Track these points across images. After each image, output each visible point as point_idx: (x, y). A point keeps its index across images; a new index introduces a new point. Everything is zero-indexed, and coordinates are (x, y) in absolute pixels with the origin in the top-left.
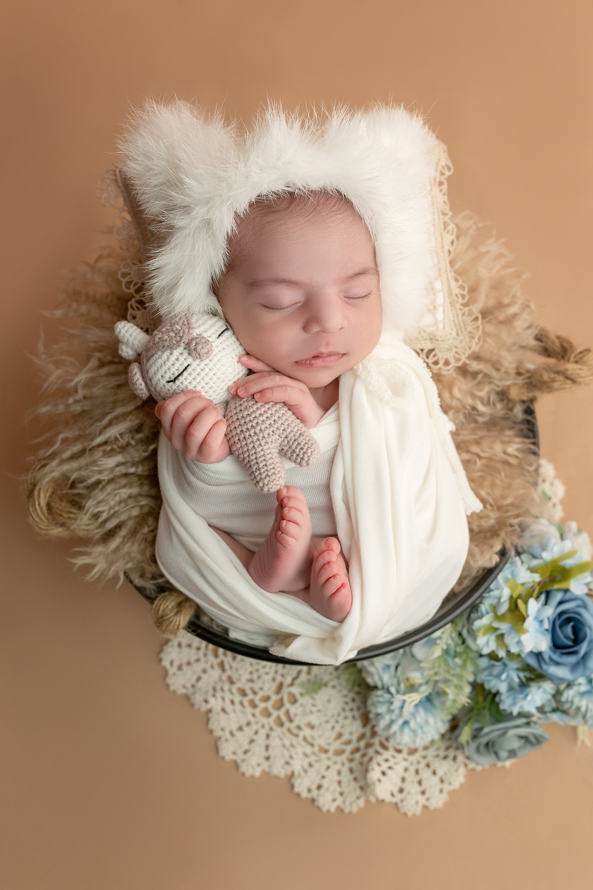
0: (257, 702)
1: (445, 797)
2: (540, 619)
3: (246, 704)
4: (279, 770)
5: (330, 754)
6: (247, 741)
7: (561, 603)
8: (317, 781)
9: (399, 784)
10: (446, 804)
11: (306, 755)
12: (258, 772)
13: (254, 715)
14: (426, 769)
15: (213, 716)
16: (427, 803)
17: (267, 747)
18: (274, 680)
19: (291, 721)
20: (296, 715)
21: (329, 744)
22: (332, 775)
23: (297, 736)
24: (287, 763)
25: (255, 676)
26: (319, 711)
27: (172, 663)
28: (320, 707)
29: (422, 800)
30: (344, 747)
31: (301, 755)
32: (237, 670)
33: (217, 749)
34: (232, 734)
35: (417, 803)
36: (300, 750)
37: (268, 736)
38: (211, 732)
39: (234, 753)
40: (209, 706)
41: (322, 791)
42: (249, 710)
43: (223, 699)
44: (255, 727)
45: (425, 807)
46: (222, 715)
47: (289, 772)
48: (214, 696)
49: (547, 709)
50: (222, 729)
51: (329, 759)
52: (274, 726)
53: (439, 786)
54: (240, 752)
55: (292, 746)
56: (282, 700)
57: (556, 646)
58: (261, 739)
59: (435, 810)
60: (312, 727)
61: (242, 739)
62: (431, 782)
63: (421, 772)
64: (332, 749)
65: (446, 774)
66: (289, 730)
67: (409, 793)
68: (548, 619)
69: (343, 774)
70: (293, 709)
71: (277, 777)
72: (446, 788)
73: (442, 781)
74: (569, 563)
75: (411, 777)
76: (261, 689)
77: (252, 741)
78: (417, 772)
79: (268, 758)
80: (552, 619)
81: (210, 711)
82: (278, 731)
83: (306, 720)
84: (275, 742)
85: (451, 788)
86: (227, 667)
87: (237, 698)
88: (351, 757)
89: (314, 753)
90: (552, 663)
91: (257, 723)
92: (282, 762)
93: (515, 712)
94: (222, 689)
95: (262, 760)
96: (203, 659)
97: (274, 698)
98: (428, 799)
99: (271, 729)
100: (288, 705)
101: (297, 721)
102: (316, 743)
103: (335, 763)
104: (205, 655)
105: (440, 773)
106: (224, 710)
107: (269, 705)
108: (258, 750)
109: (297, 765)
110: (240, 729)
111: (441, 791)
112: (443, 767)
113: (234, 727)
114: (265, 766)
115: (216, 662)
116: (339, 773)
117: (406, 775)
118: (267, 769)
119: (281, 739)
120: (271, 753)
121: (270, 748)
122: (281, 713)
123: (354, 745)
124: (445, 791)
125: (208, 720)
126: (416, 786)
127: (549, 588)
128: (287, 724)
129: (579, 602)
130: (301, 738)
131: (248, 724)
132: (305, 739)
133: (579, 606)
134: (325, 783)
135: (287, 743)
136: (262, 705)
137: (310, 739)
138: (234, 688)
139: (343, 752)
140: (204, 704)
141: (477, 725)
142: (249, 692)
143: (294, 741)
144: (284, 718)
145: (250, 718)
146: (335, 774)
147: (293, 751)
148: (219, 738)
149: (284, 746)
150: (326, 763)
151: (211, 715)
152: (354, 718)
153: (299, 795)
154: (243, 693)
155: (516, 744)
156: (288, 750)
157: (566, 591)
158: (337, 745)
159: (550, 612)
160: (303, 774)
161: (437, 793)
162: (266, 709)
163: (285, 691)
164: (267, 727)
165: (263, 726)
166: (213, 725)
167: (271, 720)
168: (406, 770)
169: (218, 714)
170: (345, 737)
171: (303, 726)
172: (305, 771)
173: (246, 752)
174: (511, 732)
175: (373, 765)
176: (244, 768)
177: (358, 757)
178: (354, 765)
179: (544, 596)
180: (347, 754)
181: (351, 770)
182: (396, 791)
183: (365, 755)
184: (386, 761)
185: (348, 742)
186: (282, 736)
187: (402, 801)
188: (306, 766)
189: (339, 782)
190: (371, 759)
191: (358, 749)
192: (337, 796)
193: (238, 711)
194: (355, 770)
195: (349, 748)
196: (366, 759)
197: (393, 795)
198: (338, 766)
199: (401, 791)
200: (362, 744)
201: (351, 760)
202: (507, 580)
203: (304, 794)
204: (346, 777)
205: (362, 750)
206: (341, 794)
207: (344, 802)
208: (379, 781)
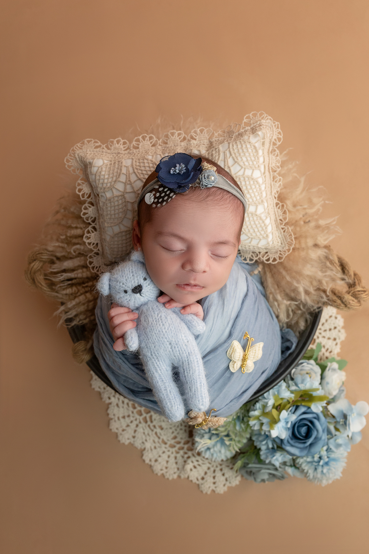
0: (136, 406)
1: (226, 489)
2: (287, 421)
3: (130, 405)
4: (138, 444)
5: (167, 446)
6: (126, 425)
7: (304, 413)
8: (156, 457)
9: (203, 474)
10: (225, 492)
11: (154, 442)
12: (127, 442)
13: (133, 412)
14: (220, 471)
16: (214, 489)
17: (135, 431)
19: (152, 422)
20: (155, 420)
21: (168, 440)
22: (165, 456)
23: (152, 431)
24: (143, 443)
26: (168, 422)
29: (213, 487)
30: (175, 444)
31: (151, 441)
33: (108, 424)
34: (118, 418)
35: (209, 487)
36: (152, 438)
37: (137, 426)
38: (108, 414)
39: (117, 429)
40: (110, 401)
41: (157, 463)
42: (131, 409)
43: (119, 399)
44: (132, 419)
45: (213, 491)
46: (116, 407)
47: (143, 448)
48: (114, 396)
49: (288, 464)
50: (114, 415)
51: (166, 448)
52: (142, 421)
53: (224, 482)
54: (120, 429)
55: (148, 434)
57: (294, 436)
58: (133, 426)
59: (218, 494)
60: (162, 429)
61: (124, 422)
62: (220, 479)
63: (216, 472)
64: (169, 443)
65: (229, 477)
66: (149, 426)
67: (206, 481)
68: (292, 422)
69: (171, 458)
70: (154, 416)
71: (136, 448)
72: (228, 484)
73: (226, 480)
74: (315, 394)
75: (210, 473)
77: (128, 426)
78: (214, 471)
79: (134, 437)
80: (293, 423)
81: (110, 403)
82: (143, 424)
83: (159, 424)
84: (140, 430)
85: (230, 485)
87: (126, 401)
88: (178, 451)
89: (159, 442)
90: (288, 445)
91: (133, 417)
92: (141, 442)
93: (267, 461)
95: (131, 437)
98: (216, 487)
99: (140, 422)
100: (152, 413)
101: (154, 423)
102: (161, 437)
103: (169, 451)
105: (227, 475)
106: (117, 405)
108: (130, 431)
109: (148, 445)
110: (124, 417)
111: (224, 485)
112: (229, 473)
113: (121, 416)
114: (132, 440)
116: (169, 457)
117: (208, 471)
118: (132, 442)
119: (144, 429)
120: (136, 434)
121: (137, 432)
122: (148, 416)
123: (181, 445)
124: (226, 486)
125: (108, 408)
126: (212, 479)
127: (299, 404)
128: (149, 423)
129: (315, 415)
130: (154, 432)
131: (129, 416)
132: (156, 433)
133: (315, 418)
134: (160, 460)
135: (146, 433)
136: (139, 409)
137: (159, 434)
139: (174, 447)
140: (108, 399)
141: (247, 461)
143: (150, 432)
144: (148, 419)
145: (130, 413)
146: (167, 456)
147: (148, 438)
148: (112, 419)
149: (144, 433)
150: (164, 449)
151: (110, 406)
152: (185, 431)
153: (144, 461)
155: (266, 477)
156: (146, 436)
157: (309, 408)
158: (172, 442)
159: (294, 418)
160: (150, 451)
161: (222, 486)
162: (140, 411)
164: (138, 421)
165: (136, 420)
166: (110, 411)
167: (141, 418)
168: (209, 468)
169: (114, 407)
170: (178, 439)
171: (157, 427)
172: (151, 450)
173: (123, 430)
174: (263, 471)
175: (189, 461)
176: (120, 438)
177: (182, 452)
178: (178, 456)
179: (294, 408)
180: (176, 449)
181: (176, 458)
182: (199, 478)
183: (186, 453)
184: (197, 461)
185: (179, 443)
186: (144, 428)
187: (202, 484)
188: (153, 447)
189: (167, 462)
190: (189, 457)
191: (183, 448)
192: (164, 468)
193: (125, 408)
194: (178, 458)
195: (178, 446)
196: (186, 456)
197: (198, 480)
198: (169, 453)
199: (203, 479)
200: (186, 446)
201: (177, 453)
202: (274, 395)
203: (147, 461)
204: (172, 460)
205: (185, 450)
206: (166, 468)
207: (167, 472)
208: (191, 470)
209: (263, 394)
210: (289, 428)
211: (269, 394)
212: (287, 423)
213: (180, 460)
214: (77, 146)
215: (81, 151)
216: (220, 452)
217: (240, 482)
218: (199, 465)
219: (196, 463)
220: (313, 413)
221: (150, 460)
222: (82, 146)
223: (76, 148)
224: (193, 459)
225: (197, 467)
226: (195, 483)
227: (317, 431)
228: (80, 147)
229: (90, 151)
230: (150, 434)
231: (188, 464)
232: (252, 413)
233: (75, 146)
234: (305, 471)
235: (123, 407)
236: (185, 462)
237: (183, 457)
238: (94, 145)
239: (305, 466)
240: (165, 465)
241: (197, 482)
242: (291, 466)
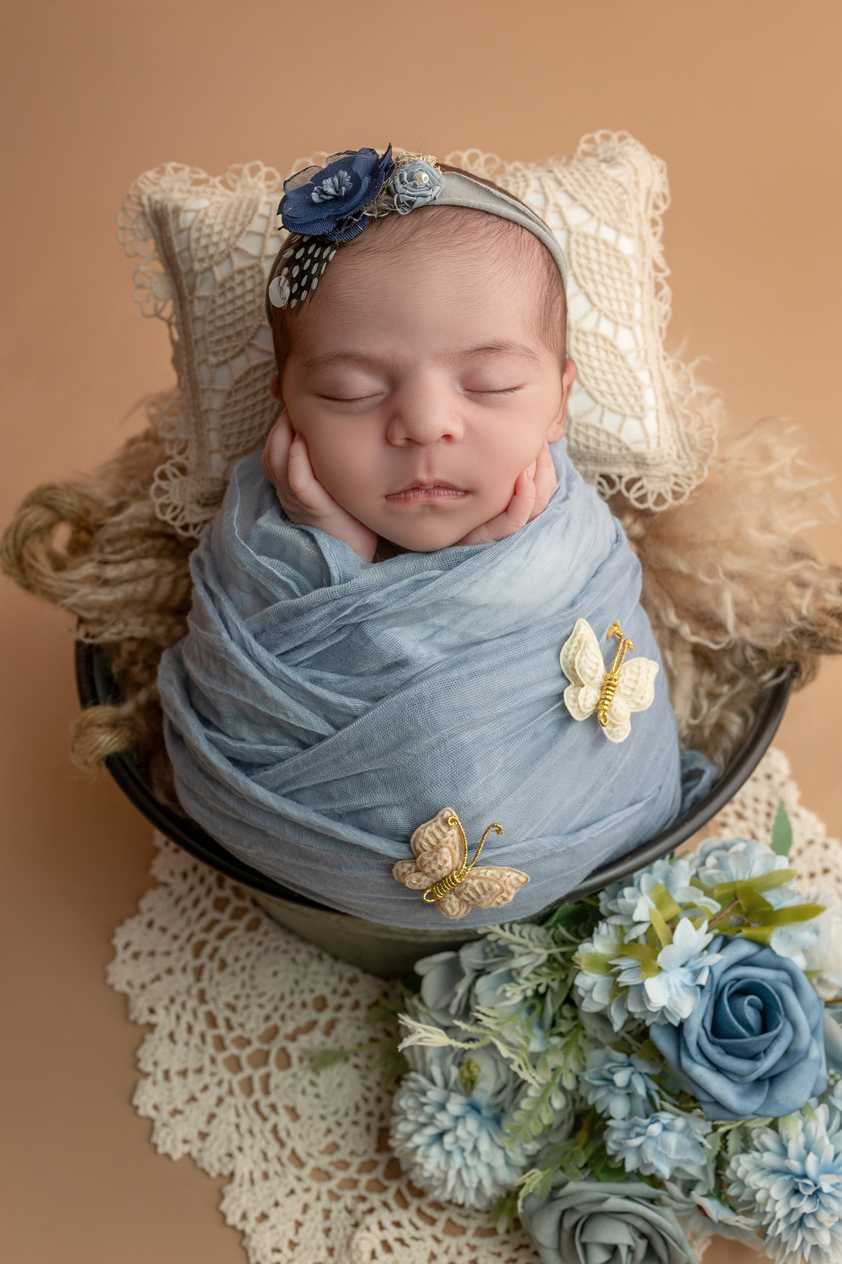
0: (228, 1042)
3: (209, 1039)
4: (212, 1159)
5: (305, 1173)
6: (186, 1096)
8: (265, 1206)
11: (265, 1155)
12: (178, 1152)
13: (213, 1061)
15: (153, 1040)
17: (212, 1117)
18: (268, 1018)
19: (267, 1092)
20: (277, 1087)
21: (310, 1155)
22: (292, 1207)
23: (265, 1119)
24: (230, 1155)
25: (240, 1004)
26: (317, 1096)
27: (127, 946)
28: (321, 1090)
30: (331, 1169)
31: (257, 1153)
32: (218, 984)
33: (132, 1091)
34: (167, 1074)
36: (260, 1144)
38: (138, 1059)
39: (156, 1107)
40: (152, 1020)
41: (263, 1227)
42: (210, 1049)
44: (206, 1078)
46: (166, 1041)
47: (226, 1172)
48: (167, 1009)
50: (155, 1062)
51: (299, 1179)
52: (237, 1088)
54: (166, 1110)
55: (250, 1131)
56: (267, 1053)
60: (295, 1117)
61: (178, 1091)
64: (311, 1164)
66: (256, 1105)
69: (310, 1213)
70: (278, 1077)
76: (242, 1025)
77: (193, 1099)
79: (203, 1136)
81: (152, 1027)
82: (240, 1099)
83: (290, 1102)
84: (227, 1115)
86: (206, 975)
87: (200, 1026)
88: (337, 1191)
89: (279, 1158)
91: (212, 1074)
92: (223, 1151)
94: (184, 1005)
95: (193, 1135)
96: (175, 955)
97: (256, 1045)
99: (231, 1092)
100: (272, 1067)
101: (273, 1098)
102: (290, 1144)
103: (307, 1190)
104: (181, 949)
106: (171, 1036)
107: (245, 1054)
108: (195, 1119)
109: (244, 1165)
110: (184, 1073)
113: (175, 1067)
114: (195, 1146)
115: (193, 964)
116: (306, 1208)
118: (195, 1154)
119: (238, 1115)
120: (213, 1129)
121: (215, 1122)
122: (258, 1075)
123: (352, 1173)
125: (141, 1039)
128: (258, 1094)
130: (269, 1125)
131: (200, 1070)
132: (275, 1130)
134: (274, 1214)
135: (244, 1127)
136: (233, 1050)
137: (282, 1134)
138: (203, 1009)
139: (328, 1176)
140: (146, 1013)
142: (221, 1022)
143: (257, 1125)
144: (257, 1085)
145: (206, 1061)
146: (299, 1207)
147: (248, 1140)
148: (146, 1075)
149: (238, 1126)
150: (293, 1183)
151: (149, 1035)
152: (368, 1128)
153: (224, 1217)
154: (212, 1020)
156: (241, 1136)
158: (324, 1162)
160: (247, 1184)
162: (237, 1059)
163: (279, 1042)
164: (225, 1086)
165: (220, 1083)
166: (144, 1051)
167: (237, 1079)
169: (161, 1039)
170: (341, 1155)
171: (281, 1110)
172: (252, 1182)
173: (175, 1112)
176: (160, 1136)
177: (348, 1197)
178: (336, 1207)
180: (333, 1184)
181: (327, 1213)
183: (363, 1199)
184: (398, 1225)
185: (344, 1165)
186: (241, 1111)
188: (257, 1175)
189: (299, 1225)
190: (371, 1211)
191: (354, 1183)
192: (284, 1246)
193: (192, 1045)
194: (334, 1215)
195: (340, 1175)
196: (362, 1207)
198: (309, 1198)
200: (364, 1179)
201: (334, 1196)
203: (233, 1219)
204: (314, 1221)
205: (362, 1189)
206: (293, 1245)
208: (373, 1255)
213: (340, 1219)
214: (146, 178)
215: (157, 188)
218: (401, 1241)
219: (391, 1234)
221: (244, 1217)
222: (158, 179)
223: (143, 182)
225: (396, 1246)
228: (155, 181)
229: (181, 191)
230: (256, 1130)
231: (367, 1232)
233: (141, 178)
235: (187, 1044)
236: (356, 1224)
237: (351, 1211)
238: (191, 178)
240: (290, 1234)
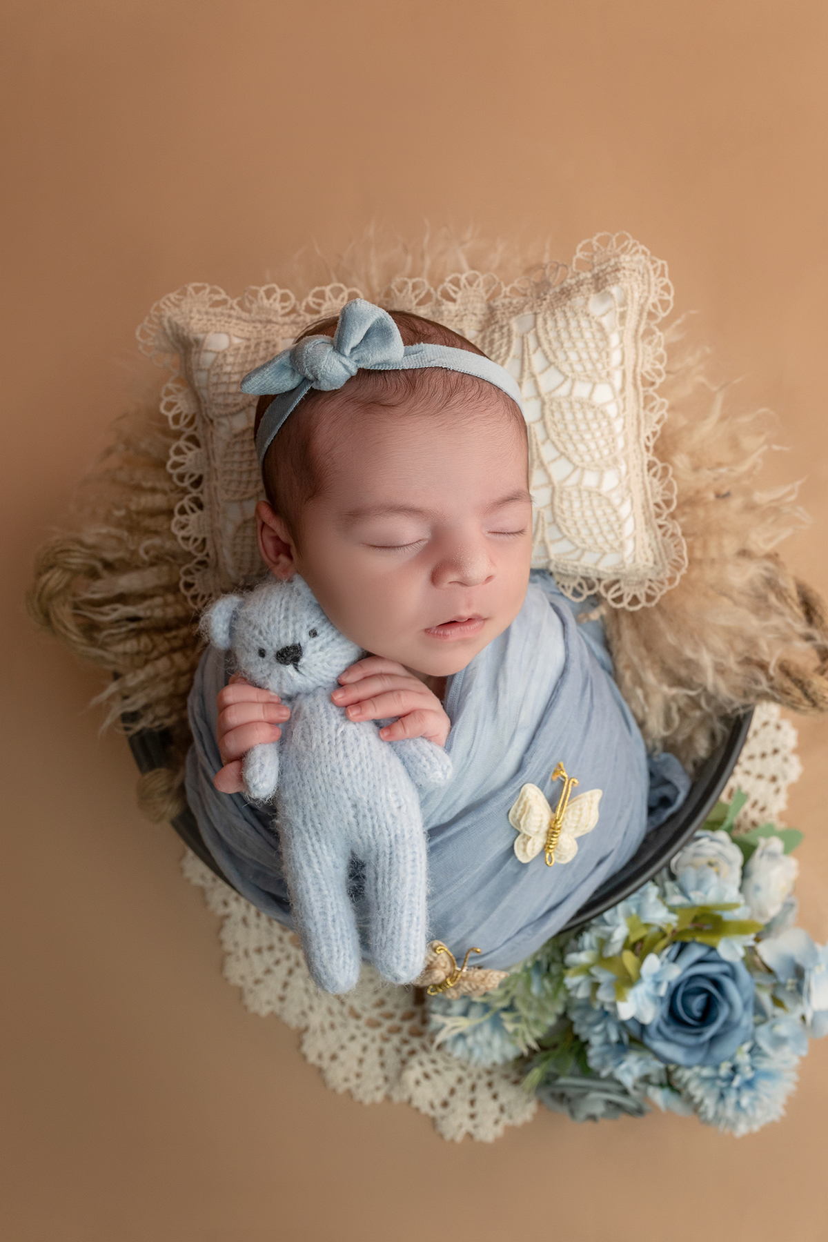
1: (500, 1130)
2: (659, 979)
4: (291, 1016)
5: (361, 1023)
6: (263, 968)
7: (701, 961)
8: (335, 1048)
9: (445, 1093)
10: (497, 1140)
11: (330, 1012)
12: (265, 1011)
13: (281, 939)
14: (486, 1089)
15: (229, 925)
16: (472, 1130)
17: (285, 985)
21: (364, 1009)
22: (355, 1048)
24: (304, 1014)
29: (468, 1125)
30: (381, 1020)
31: (324, 1009)
33: (222, 967)
34: (246, 953)
35: (460, 1126)
37: (290, 972)
38: (221, 942)
39: (242, 978)
40: (227, 911)
41: (335, 1064)
42: (277, 931)
44: (278, 954)
45: (469, 1136)
46: (241, 926)
47: (303, 1025)
49: (654, 1080)
50: (236, 944)
51: (358, 1027)
53: (497, 1114)
54: (250, 980)
57: (674, 1017)
58: (281, 972)
59: (481, 1143)
61: (258, 964)
62: (488, 1107)
63: (478, 1090)
64: (366, 1016)
65: (509, 1103)
67: (454, 1111)
68: (669, 984)
69: (369, 1052)
71: (286, 1025)
72: (505, 1120)
73: (502, 1109)
74: (727, 916)
75: (463, 1092)
77: (268, 971)
78: (473, 1088)
79: (282, 999)
80: (673, 985)
81: (227, 917)
84: (297, 982)
85: (510, 1122)
88: (387, 1035)
89: (341, 1013)
90: (659, 1037)
91: (282, 950)
92: (298, 1010)
93: (604, 1073)
95: (274, 998)
98: (476, 1127)
99: (298, 964)
103: (365, 1035)
105: (503, 1099)
106: (245, 921)
108: (273, 985)
109: (315, 1020)
110: (259, 951)
111: (496, 1122)
112: (508, 1094)
113: (252, 946)
114: (277, 1006)
116: (365, 1049)
117: (458, 1087)
118: (277, 1011)
120: (288, 993)
121: (289, 989)
123: (396, 1022)
124: (501, 1125)
125: (221, 927)
126: (467, 1105)
127: (688, 939)
129: (725, 968)
131: (271, 948)
133: (725, 974)
134: (342, 1055)
139: (379, 1025)
140: (221, 906)
141: (554, 1070)
145: (275, 941)
146: (360, 1048)
147: (315, 1002)
148: (229, 954)
150: (353, 1031)
151: (227, 922)
153: (304, 1057)
155: (599, 1109)
156: (310, 998)
157: (712, 949)
158: (375, 1013)
159: (675, 973)
160: (319, 1033)
161: (490, 1123)
164: (293, 960)
165: (288, 957)
166: (226, 935)
168: (460, 1080)
170: (389, 1008)
172: (323, 1031)
173: (257, 982)
174: (593, 1095)
175: (414, 1062)
176: (249, 1000)
177: (396, 1039)
178: (388, 1047)
179: (676, 948)
180: (383, 1030)
181: (381, 1052)
182: (437, 1103)
183: (405, 1042)
184: (433, 1062)
185: (389, 1016)
187: (443, 1118)
188: (326, 1025)
189: (361, 1061)
190: (413, 1052)
191: (398, 1030)
192: (352, 1077)
193: (262, 928)
194: (386, 1053)
195: (387, 1024)
196: (406, 1049)
197: (432, 1106)
198: (366, 1041)
199: (445, 1104)
200: (407, 1026)
201: (385, 1040)
202: (628, 915)
203: (312, 1058)
204: (372, 1058)
205: (405, 1034)
206: (358, 1076)
207: (358, 1086)
208: (418, 1083)
209: (601, 913)
210: (661, 998)
211: (616, 912)
212: (658, 984)
213: (392, 1060)
214: (169, 299)
215: (177, 310)
216: (490, 1044)
217: (535, 1116)
218: (437, 1072)
219: (429, 1068)
220: (720, 961)
221: (320, 1056)
222: (180, 300)
223: (165, 304)
224: (424, 1057)
225: (433, 1075)
226: (426, 1115)
227: (731, 1006)
228: (177, 302)
229: (199, 312)
231: (411, 1068)
232: (572, 958)
233: (164, 299)
234: (697, 1100)
236: (404, 1062)
237: (398, 1051)
238: (210, 299)
239: (697, 1087)
240: (356, 1068)
241: (432, 1113)
242: (661, 1085)
